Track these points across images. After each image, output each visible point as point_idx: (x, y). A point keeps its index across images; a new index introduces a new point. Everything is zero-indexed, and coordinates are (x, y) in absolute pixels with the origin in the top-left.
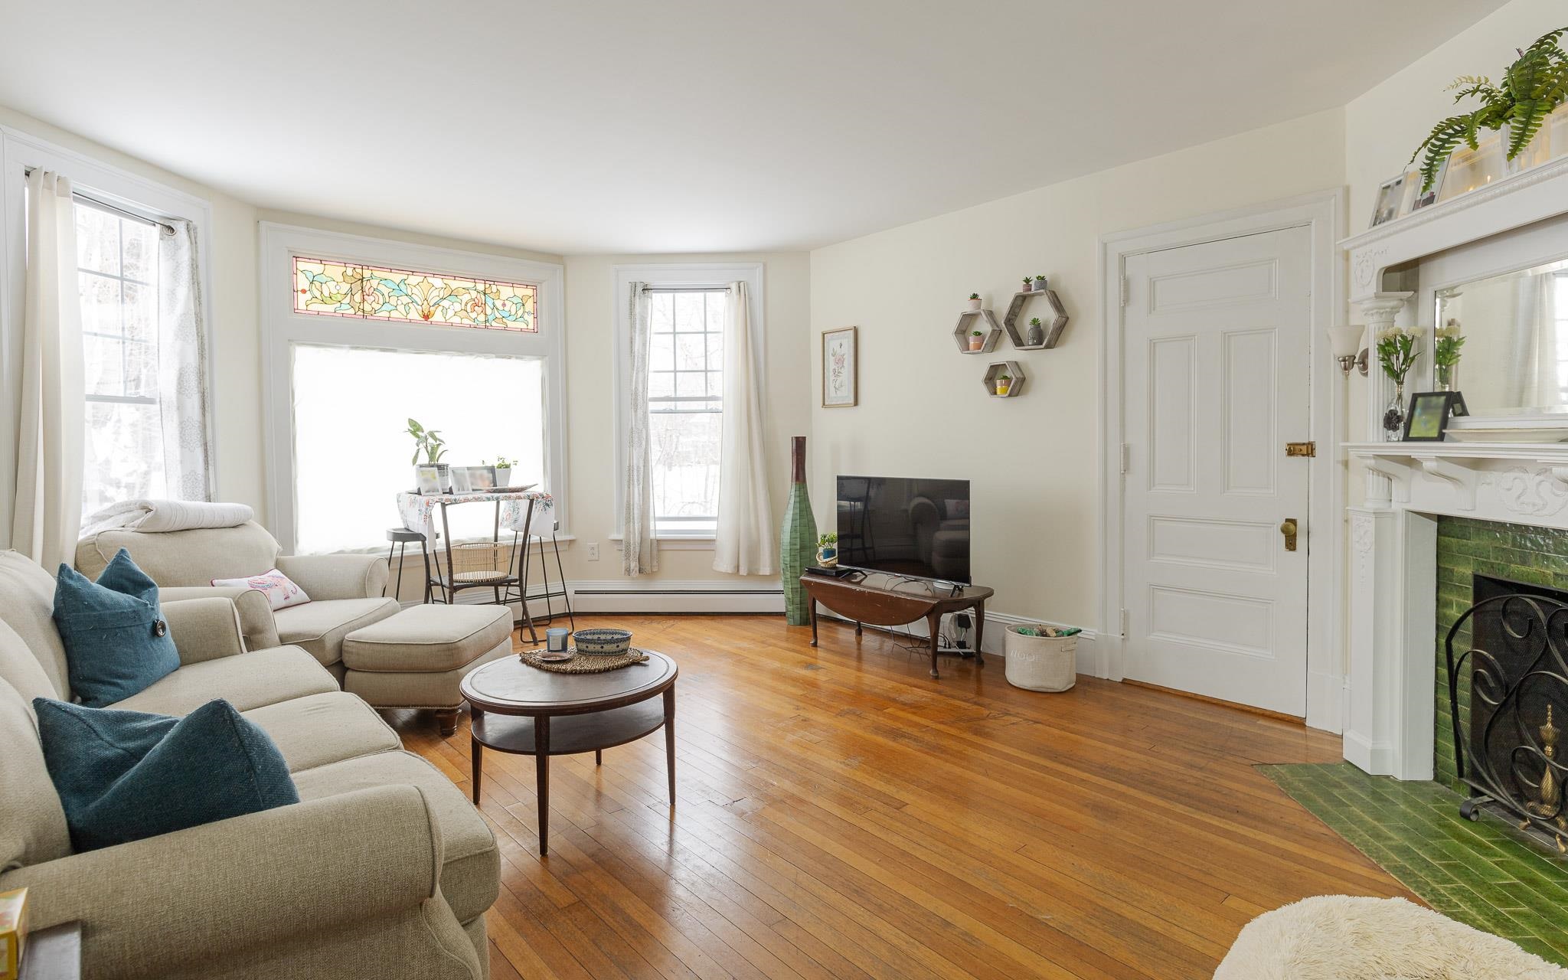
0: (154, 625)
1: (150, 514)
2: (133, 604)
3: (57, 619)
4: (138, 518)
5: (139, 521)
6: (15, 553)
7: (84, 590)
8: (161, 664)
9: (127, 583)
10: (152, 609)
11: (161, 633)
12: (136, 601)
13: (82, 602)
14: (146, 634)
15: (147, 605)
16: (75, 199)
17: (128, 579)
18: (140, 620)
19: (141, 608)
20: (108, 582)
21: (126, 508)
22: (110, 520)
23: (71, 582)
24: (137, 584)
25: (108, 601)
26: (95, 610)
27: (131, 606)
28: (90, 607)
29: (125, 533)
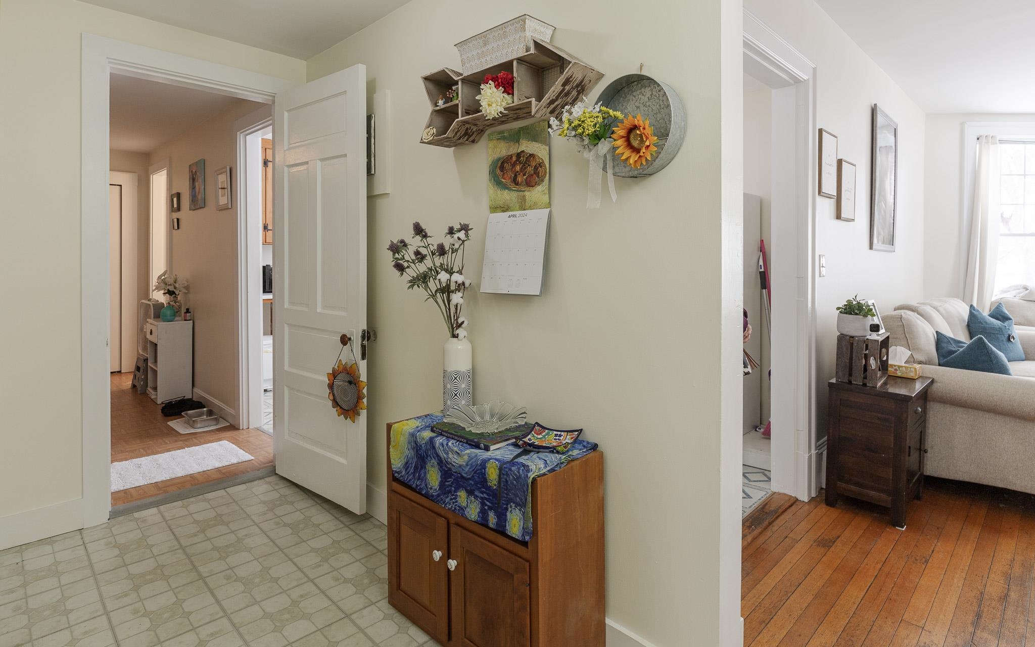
0: (1009, 336)
1: (1027, 291)
2: (1000, 325)
3: (968, 326)
4: (1021, 293)
5: (1021, 295)
6: (959, 300)
7: (979, 316)
8: (1012, 354)
9: (1000, 317)
10: (1009, 329)
11: (1012, 340)
12: (1001, 324)
13: (978, 320)
14: (1005, 339)
15: (1006, 326)
16: (1000, 143)
17: (1000, 315)
18: (1002, 331)
19: (1003, 328)
20: (992, 316)
21: (1016, 288)
22: (1009, 293)
23: (974, 312)
24: (1004, 318)
25: (988, 322)
26: (982, 324)
27: (998, 326)
28: (980, 322)
29: (1014, 299)
